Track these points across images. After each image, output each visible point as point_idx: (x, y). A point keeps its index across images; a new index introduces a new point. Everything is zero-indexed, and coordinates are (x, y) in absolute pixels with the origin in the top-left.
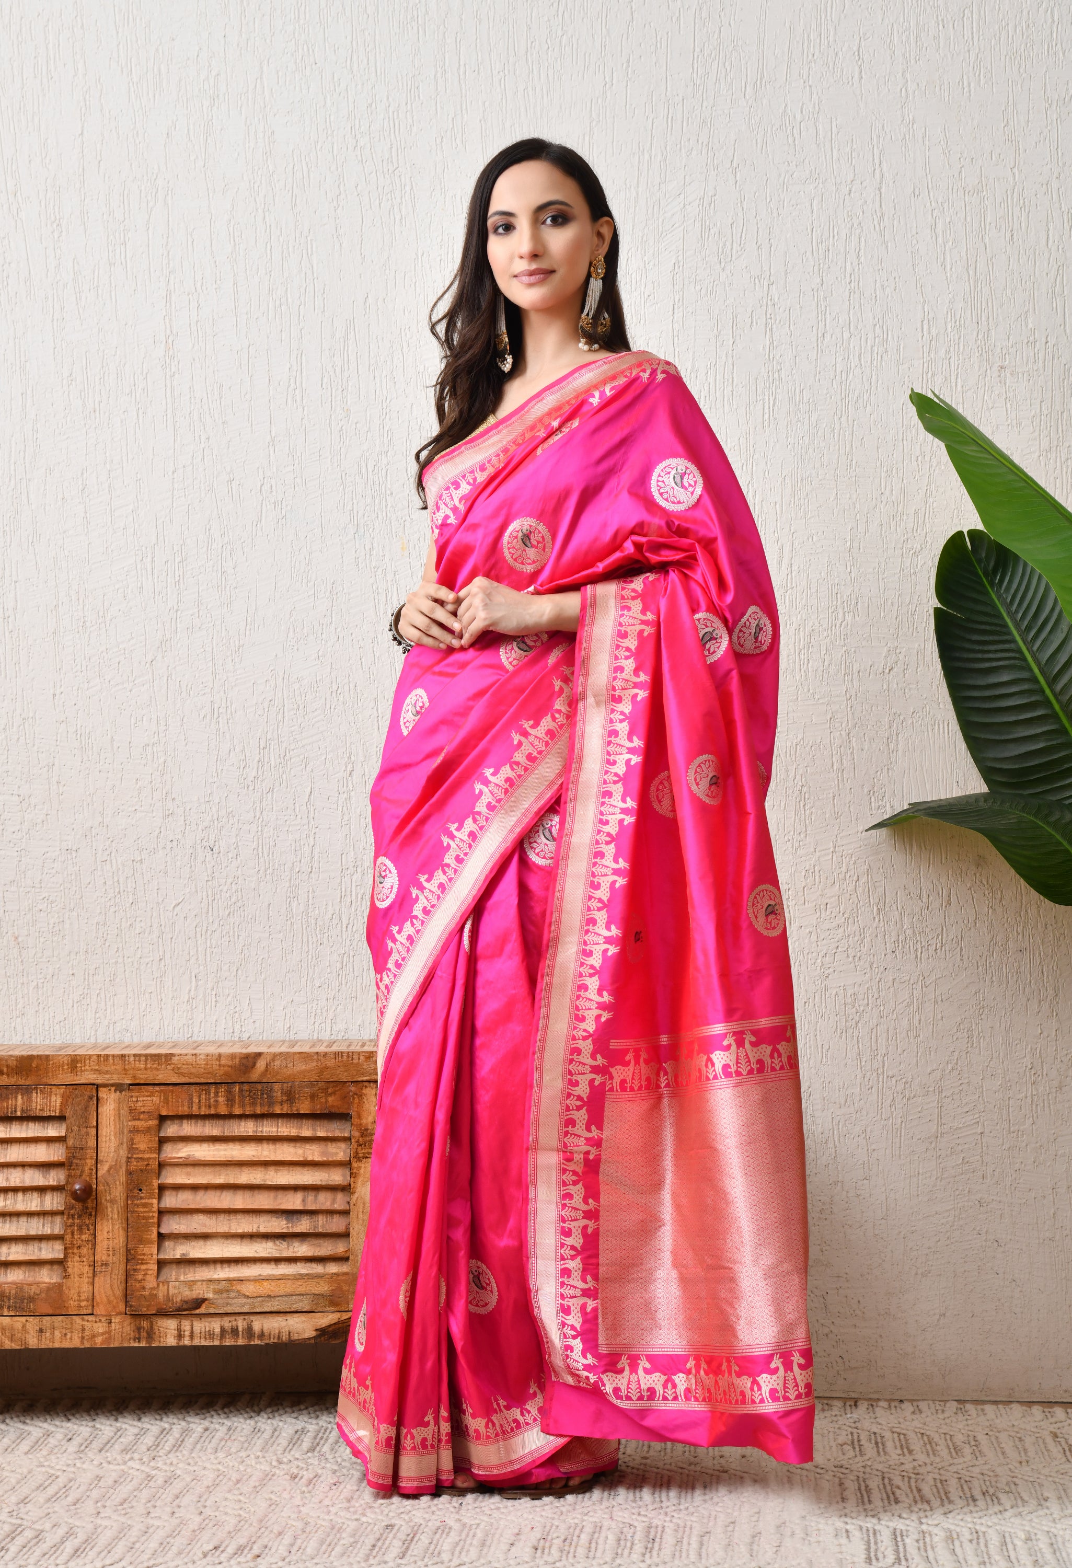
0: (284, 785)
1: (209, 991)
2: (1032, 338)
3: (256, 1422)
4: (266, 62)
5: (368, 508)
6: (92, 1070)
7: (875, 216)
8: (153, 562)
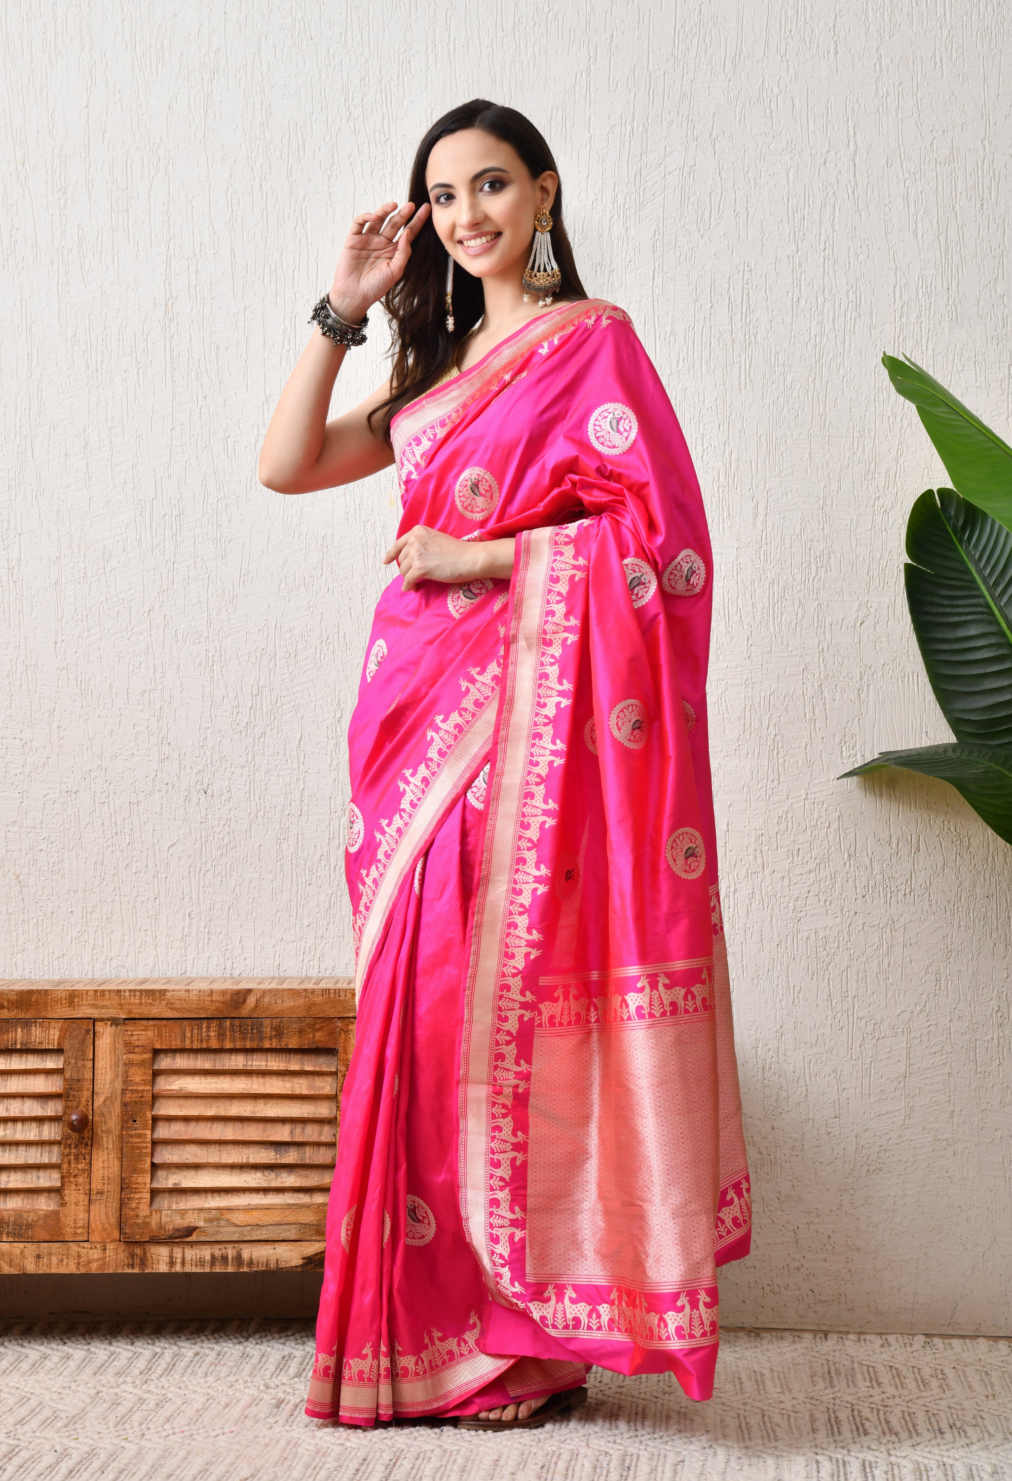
0: (275, 730)
1: (202, 929)
3: (245, 1348)
4: (264, 37)
6: (89, 1005)
7: (849, 186)
8: (151, 516)
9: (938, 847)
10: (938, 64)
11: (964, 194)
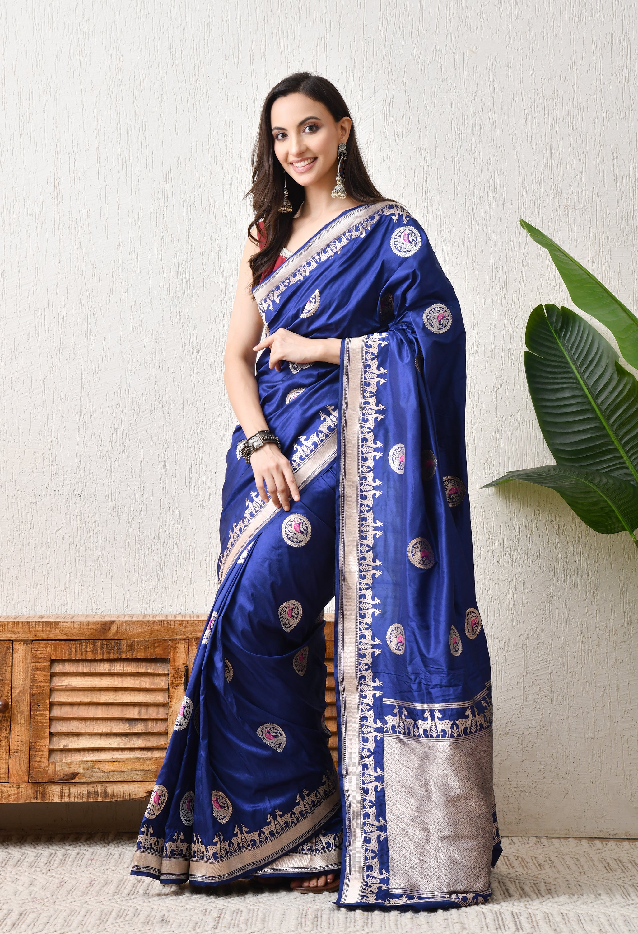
0: (125, 456)
1: (77, 583)
2: (584, 189)
3: (108, 849)
4: (118, 13)
5: (178, 286)
6: (9, 631)
7: (490, 113)
8: (45, 318)
9: (545, 531)
10: (545, 37)
11: (561, 119)
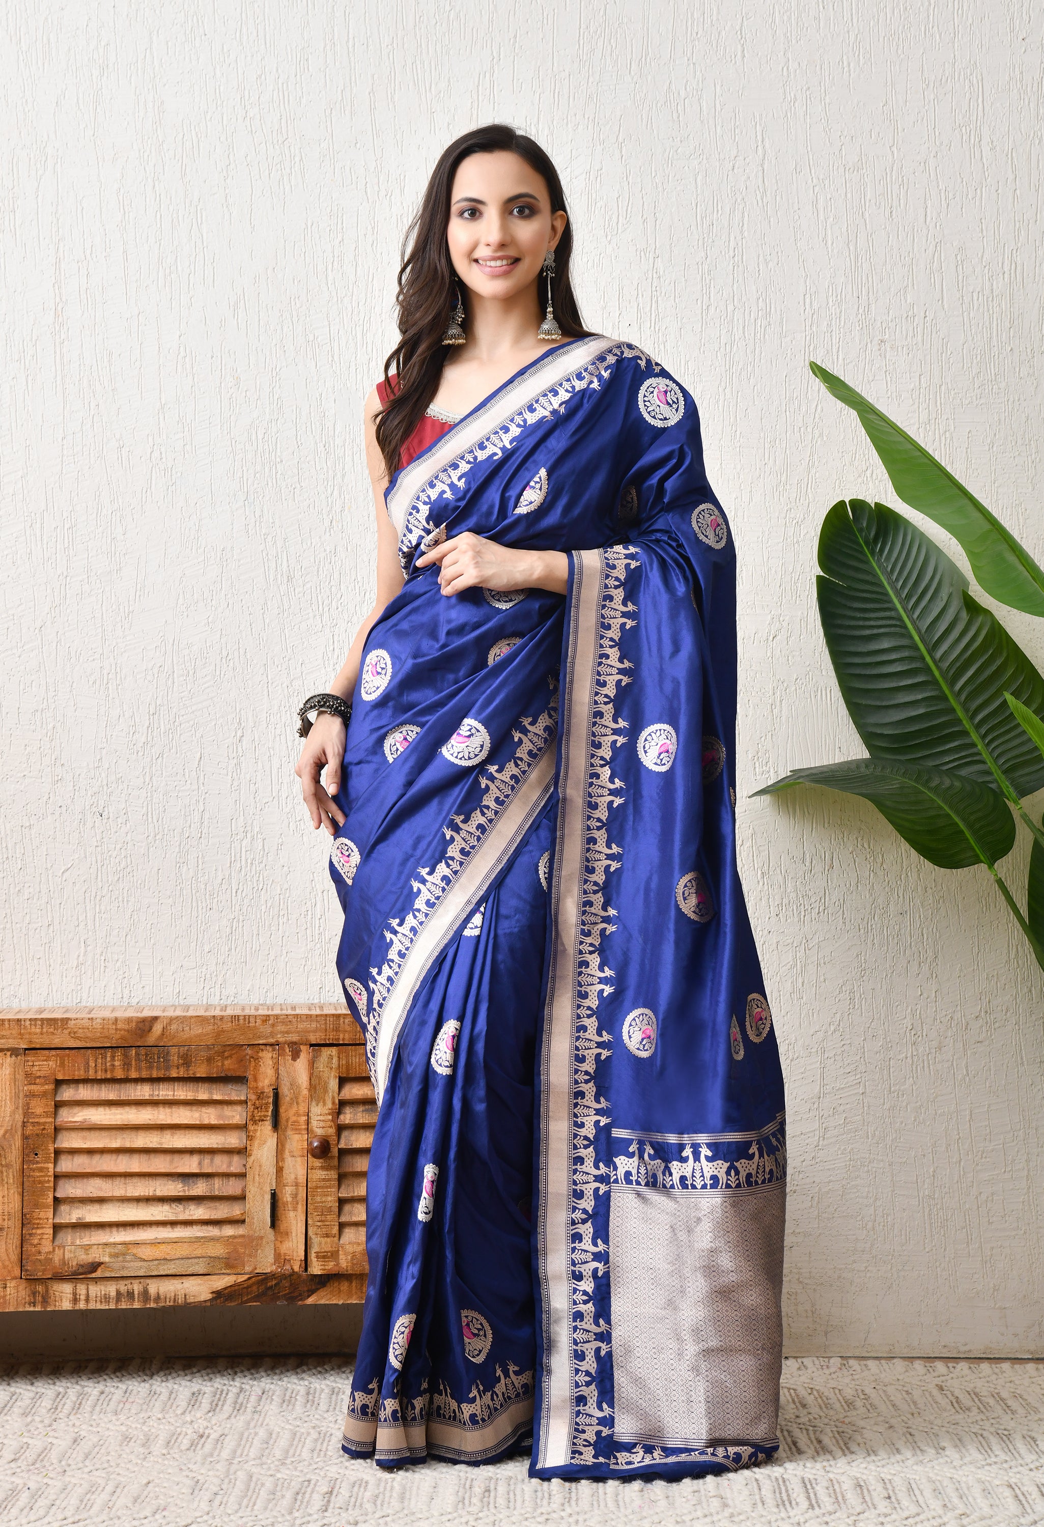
0: (174, 750)
1: (98, 956)
2: (910, 313)
3: (151, 1385)
4: (155, 33)
5: (257, 475)
7: (758, 192)
9: (852, 864)
10: (846, 69)
11: (873, 201)
